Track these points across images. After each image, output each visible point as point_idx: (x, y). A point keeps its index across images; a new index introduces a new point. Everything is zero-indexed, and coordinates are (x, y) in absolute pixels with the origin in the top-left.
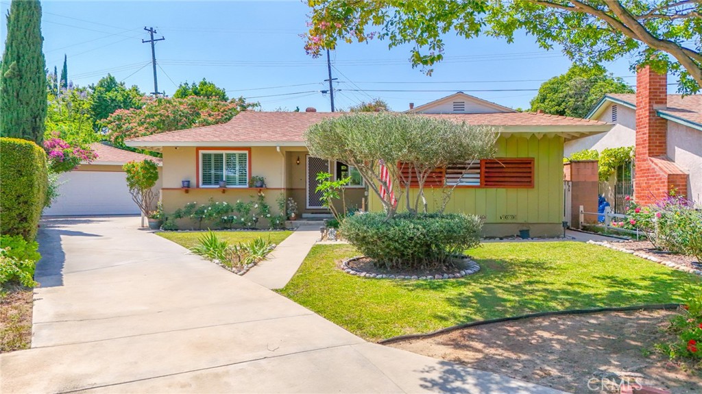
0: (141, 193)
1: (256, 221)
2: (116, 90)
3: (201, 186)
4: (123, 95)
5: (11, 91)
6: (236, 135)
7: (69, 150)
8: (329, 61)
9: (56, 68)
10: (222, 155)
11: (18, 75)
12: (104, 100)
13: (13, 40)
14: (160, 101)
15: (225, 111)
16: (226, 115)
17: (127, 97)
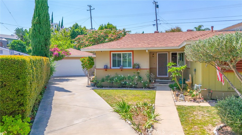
0: (87, 70)
1: (137, 84)
2: (78, 28)
3: (112, 68)
4: (81, 30)
5: (37, 30)
6: (127, 45)
7: (60, 52)
8: (156, 12)
9: (60, 22)
10: (121, 54)
11: (39, 23)
12: (75, 32)
13: (37, 8)
14: (93, 32)
15: (118, 34)
16: (118, 36)
17: (82, 30)
